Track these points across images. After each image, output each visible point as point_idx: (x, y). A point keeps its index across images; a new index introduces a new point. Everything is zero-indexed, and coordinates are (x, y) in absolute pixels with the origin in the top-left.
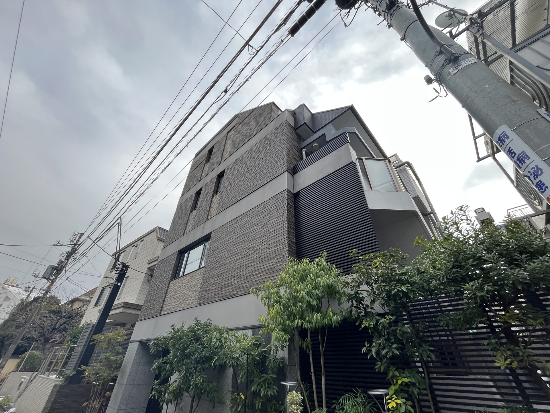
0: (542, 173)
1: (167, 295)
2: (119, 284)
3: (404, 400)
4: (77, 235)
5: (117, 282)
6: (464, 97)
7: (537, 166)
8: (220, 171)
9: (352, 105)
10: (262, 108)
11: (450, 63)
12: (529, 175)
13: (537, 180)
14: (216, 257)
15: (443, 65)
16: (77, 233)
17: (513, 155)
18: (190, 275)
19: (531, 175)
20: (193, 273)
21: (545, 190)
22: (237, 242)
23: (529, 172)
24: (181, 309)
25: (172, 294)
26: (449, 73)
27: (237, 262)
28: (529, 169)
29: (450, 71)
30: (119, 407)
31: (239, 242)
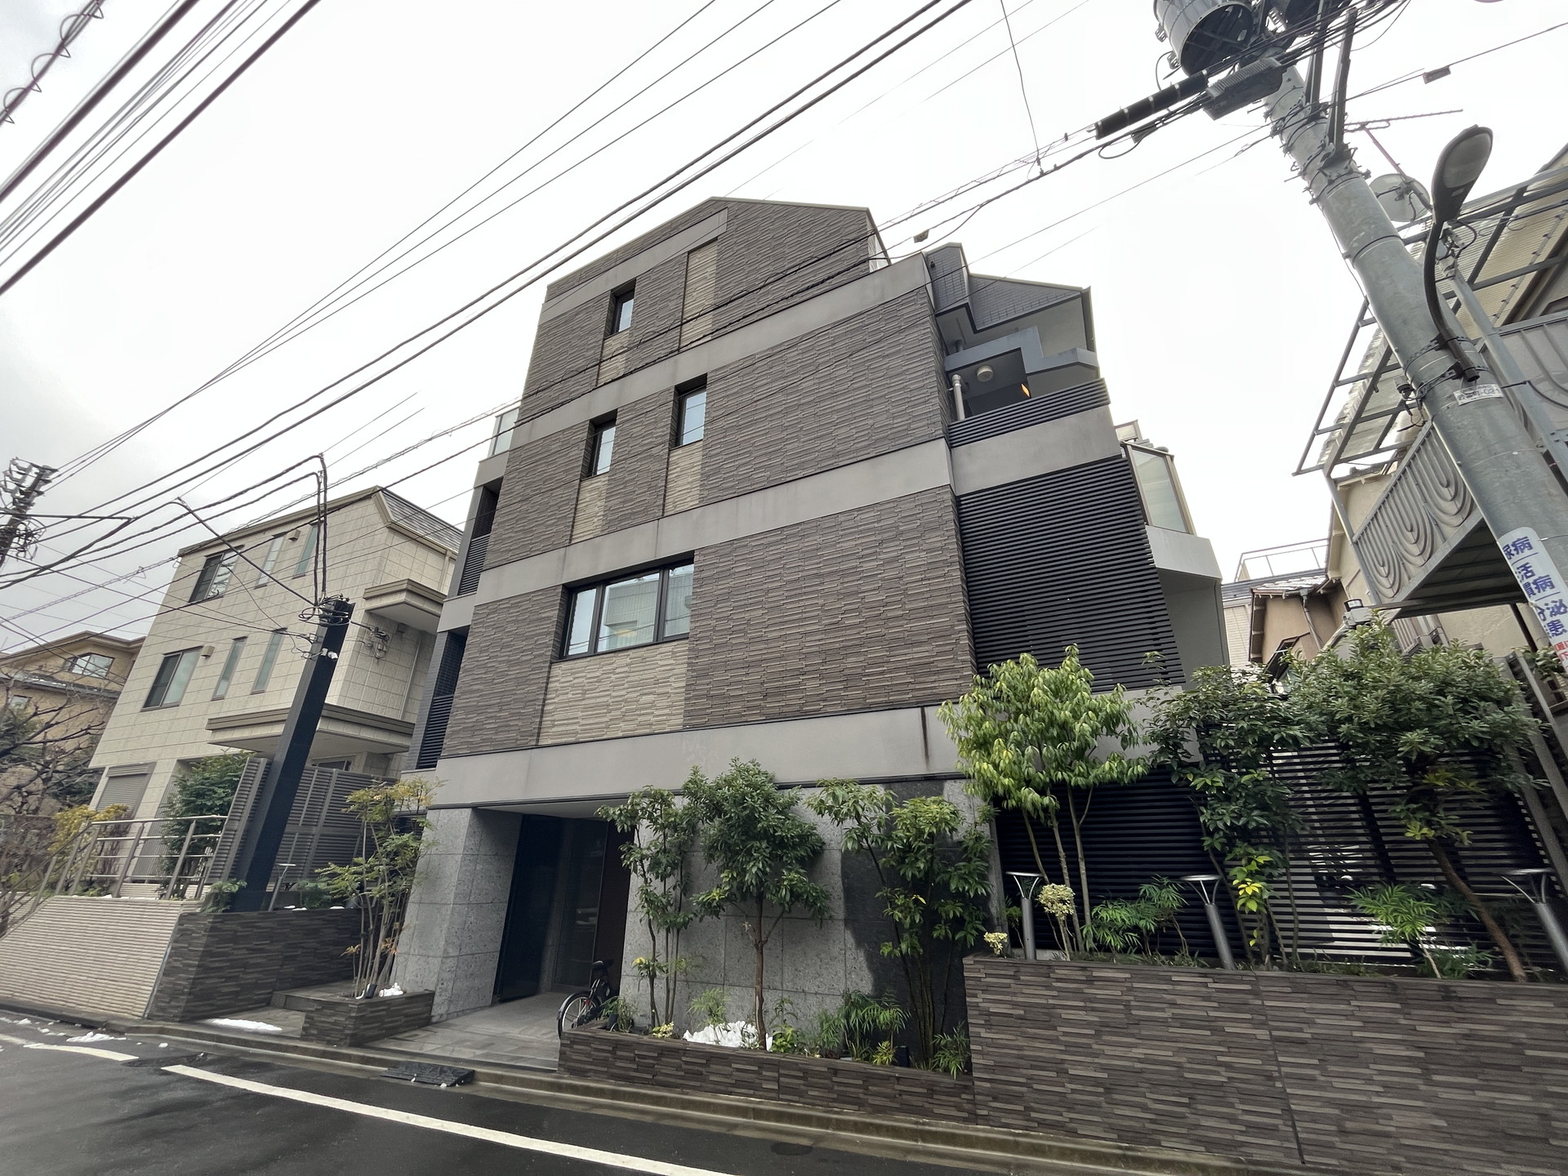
0: (1565, 612)
1: (548, 696)
2: (334, 655)
3: (1264, 883)
4: (28, 470)
5: (325, 650)
6: (1470, 452)
7: (1561, 601)
8: (686, 374)
9: (1089, 288)
10: (826, 214)
11: (1458, 377)
12: (1544, 607)
13: (1554, 618)
14: (728, 618)
15: (1443, 376)
16: (26, 466)
17: (1530, 574)
18: (630, 652)
19: (1548, 609)
20: (645, 649)
21: (1561, 633)
22: (798, 592)
23: (1547, 604)
24: (620, 734)
25: (570, 696)
26: (1452, 397)
27: (808, 639)
28: (1549, 600)
29: (1457, 394)
30: (445, 951)
31: (804, 590)
